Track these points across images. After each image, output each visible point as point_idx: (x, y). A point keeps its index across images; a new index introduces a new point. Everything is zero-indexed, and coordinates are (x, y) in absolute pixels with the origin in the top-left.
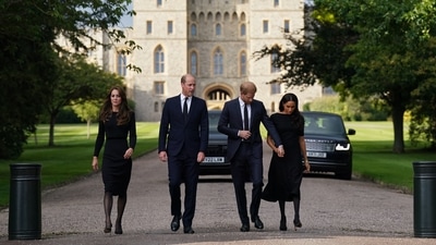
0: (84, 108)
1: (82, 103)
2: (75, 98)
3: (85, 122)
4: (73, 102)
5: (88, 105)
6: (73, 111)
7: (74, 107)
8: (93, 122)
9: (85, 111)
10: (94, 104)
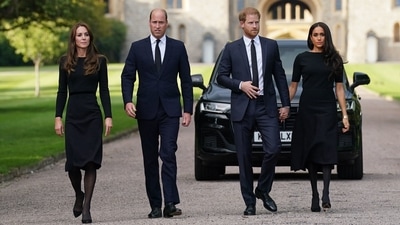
0: (27, 36)
1: (24, 26)
2: (12, 17)
3: (30, 64)
4: (7, 26)
5: (36, 30)
6: (7, 42)
7: (9, 35)
8: (46, 64)
9: (30, 42)
10: (46, 27)
